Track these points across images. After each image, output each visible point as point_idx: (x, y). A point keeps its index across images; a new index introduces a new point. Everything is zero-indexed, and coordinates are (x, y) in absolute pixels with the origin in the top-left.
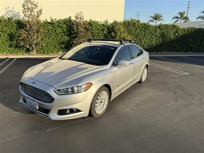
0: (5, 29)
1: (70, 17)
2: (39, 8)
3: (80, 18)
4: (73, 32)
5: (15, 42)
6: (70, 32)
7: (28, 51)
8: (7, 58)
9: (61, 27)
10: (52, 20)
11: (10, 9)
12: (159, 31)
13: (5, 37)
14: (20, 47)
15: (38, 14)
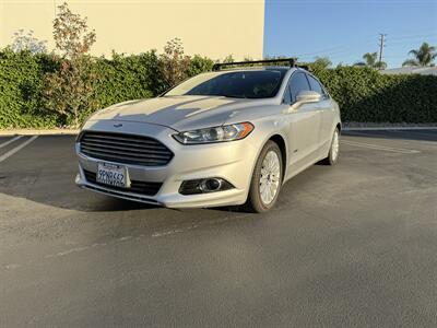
0: (14, 73)
1: (153, 51)
2: (89, 31)
3: (176, 52)
4: (160, 81)
5: (34, 101)
6: (154, 81)
7: (62, 121)
8: (17, 135)
9: (135, 71)
10: (115, 56)
11: (25, 34)
12: (337, 79)
13: (12, 91)
14: (44, 114)
15: (86, 41)
